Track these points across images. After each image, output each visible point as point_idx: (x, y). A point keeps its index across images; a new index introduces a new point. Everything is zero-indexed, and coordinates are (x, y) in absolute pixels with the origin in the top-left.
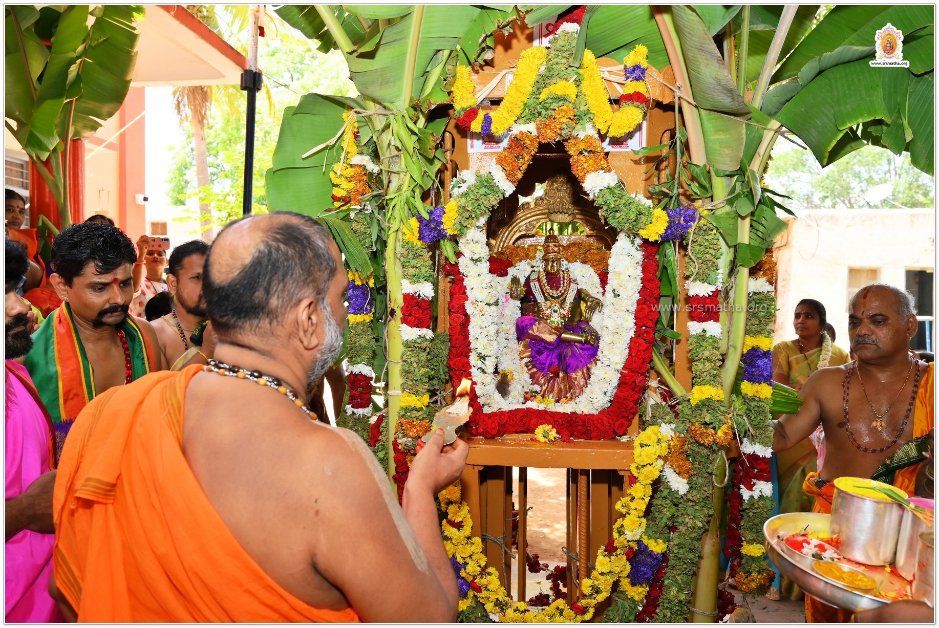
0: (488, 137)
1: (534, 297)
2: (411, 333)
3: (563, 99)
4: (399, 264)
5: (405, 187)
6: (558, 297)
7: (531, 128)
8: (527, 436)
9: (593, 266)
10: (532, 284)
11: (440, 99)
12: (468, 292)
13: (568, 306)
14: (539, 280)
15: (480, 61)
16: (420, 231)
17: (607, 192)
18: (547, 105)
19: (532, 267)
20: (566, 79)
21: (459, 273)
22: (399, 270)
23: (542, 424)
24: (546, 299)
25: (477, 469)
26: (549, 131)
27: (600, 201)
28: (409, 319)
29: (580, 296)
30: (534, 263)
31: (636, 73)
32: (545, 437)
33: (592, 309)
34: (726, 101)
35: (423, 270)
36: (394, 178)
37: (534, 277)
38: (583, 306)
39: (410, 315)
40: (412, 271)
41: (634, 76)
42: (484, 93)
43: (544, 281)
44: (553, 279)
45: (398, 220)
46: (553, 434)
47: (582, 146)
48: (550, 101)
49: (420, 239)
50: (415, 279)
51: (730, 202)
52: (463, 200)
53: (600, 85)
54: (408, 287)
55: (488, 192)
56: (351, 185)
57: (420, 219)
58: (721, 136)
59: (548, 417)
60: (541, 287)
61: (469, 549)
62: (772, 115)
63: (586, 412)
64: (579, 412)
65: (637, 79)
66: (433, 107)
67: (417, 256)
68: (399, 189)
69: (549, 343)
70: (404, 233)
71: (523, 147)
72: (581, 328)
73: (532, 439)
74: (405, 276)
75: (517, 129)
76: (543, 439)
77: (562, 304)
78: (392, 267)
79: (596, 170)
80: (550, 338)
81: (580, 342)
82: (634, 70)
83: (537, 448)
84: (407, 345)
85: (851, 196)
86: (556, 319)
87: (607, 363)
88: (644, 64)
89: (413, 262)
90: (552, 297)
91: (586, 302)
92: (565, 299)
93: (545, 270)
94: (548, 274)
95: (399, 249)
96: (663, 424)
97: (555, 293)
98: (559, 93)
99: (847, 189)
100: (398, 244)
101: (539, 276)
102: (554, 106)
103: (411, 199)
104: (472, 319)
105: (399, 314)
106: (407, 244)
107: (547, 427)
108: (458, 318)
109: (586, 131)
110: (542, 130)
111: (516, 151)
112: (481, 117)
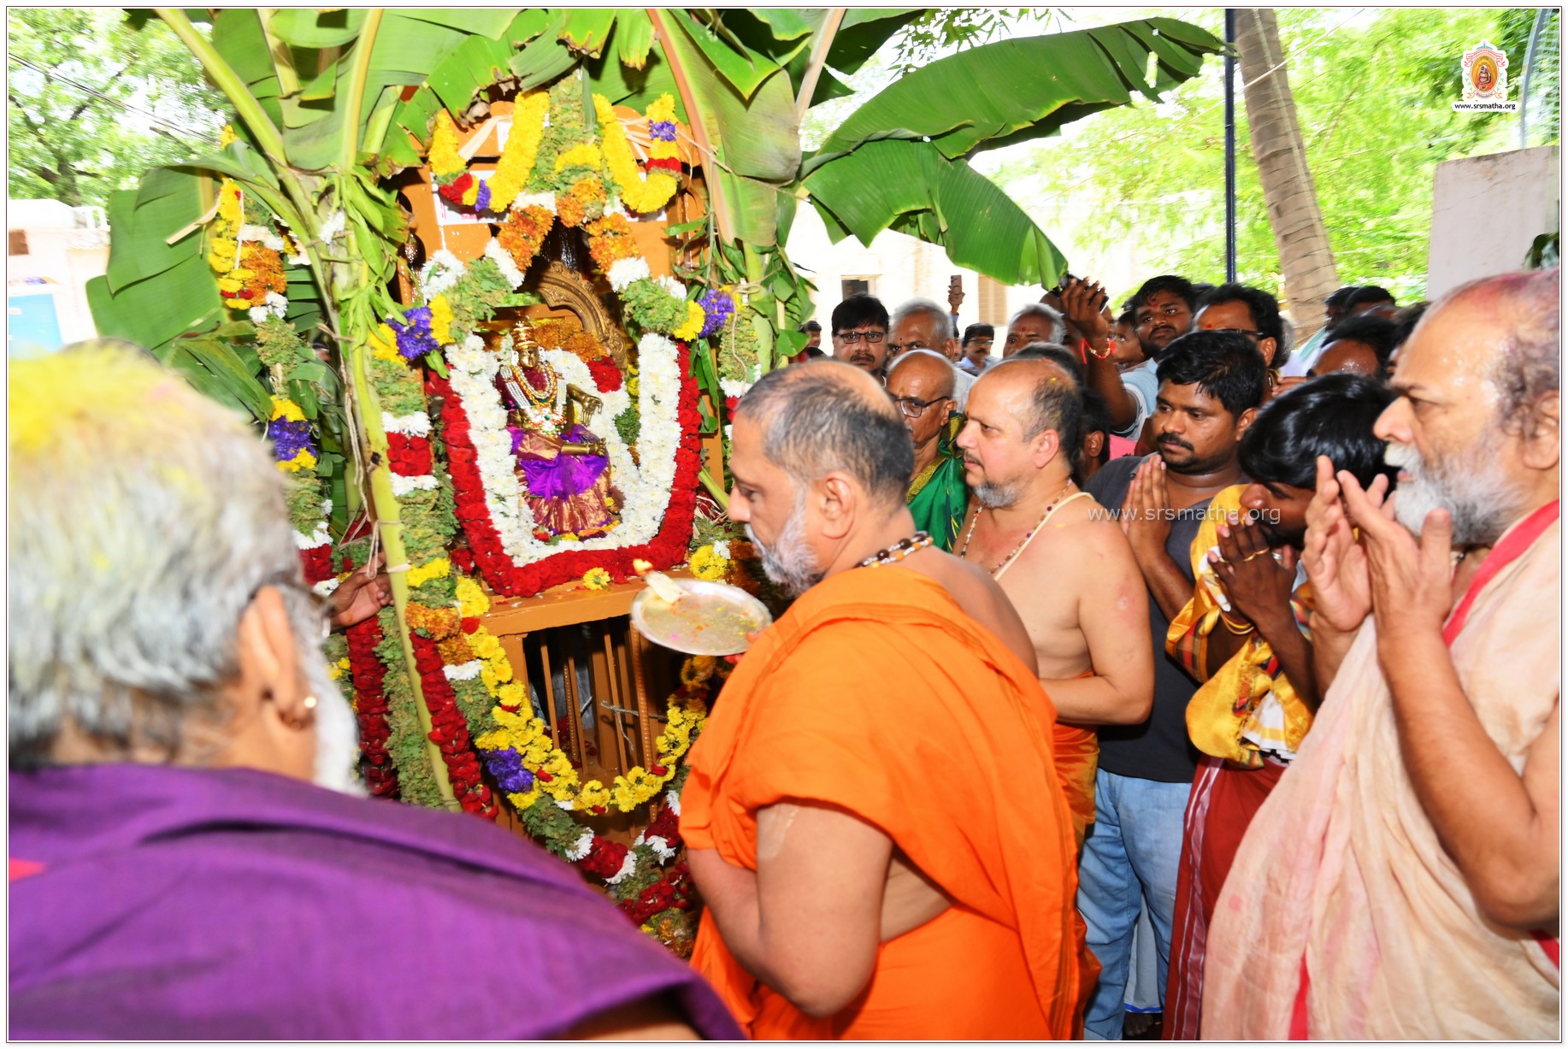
1: (514, 402)
2: (403, 485)
3: (582, 168)
4: (372, 390)
5: (363, 283)
6: (547, 399)
7: (546, 200)
8: (572, 585)
9: (579, 354)
10: (509, 385)
11: (404, 159)
12: (469, 416)
13: (560, 409)
14: (516, 379)
15: (470, 118)
16: (399, 343)
17: (638, 285)
18: (565, 179)
19: (499, 360)
20: (583, 142)
21: (451, 392)
22: (374, 399)
23: (592, 568)
24: (531, 403)
25: (519, 639)
26: (569, 213)
27: (630, 295)
28: (398, 465)
29: (573, 395)
30: (500, 354)
31: (664, 130)
32: (598, 583)
33: (589, 410)
35: (411, 396)
36: (340, 270)
37: (506, 375)
38: (577, 406)
39: (399, 460)
40: (393, 400)
41: (663, 134)
42: (470, 153)
43: (525, 380)
44: (535, 376)
45: (363, 327)
46: (606, 578)
47: (607, 225)
48: (567, 173)
49: (400, 353)
50: (400, 410)
51: (765, 283)
52: (457, 297)
53: (624, 148)
54: (393, 424)
55: (494, 286)
56: (250, 274)
57: (395, 325)
58: (756, 208)
59: (594, 558)
60: (521, 387)
61: (530, 734)
63: (635, 544)
64: (626, 546)
65: (670, 138)
66: (399, 171)
67: (399, 378)
68: (356, 285)
69: (548, 461)
70: (373, 348)
71: (534, 224)
72: (578, 435)
73: (578, 588)
74: (385, 408)
75: (523, 201)
76: (594, 587)
77: (554, 405)
78: (362, 395)
79: (626, 256)
80: (549, 455)
81: (583, 454)
82: (662, 127)
83: (591, 597)
84: (405, 501)
86: (549, 429)
87: (655, 483)
88: (674, 120)
89: (395, 387)
90: (540, 400)
91: (582, 402)
92: (555, 400)
93: (520, 364)
94: (525, 369)
95: (368, 370)
96: (717, 542)
97: (542, 395)
98: (579, 162)
100: (367, 363)
101: (514, 375)
102: (574, 179)
103: (376, 297)
104: (479, 451)
105: (385, 460)
106: (377, 363)
107: (597, 571)
108: (463, 453)
109: (613, 207)
110: (562, 205)
111: (525, 230)
112: (475, 187)
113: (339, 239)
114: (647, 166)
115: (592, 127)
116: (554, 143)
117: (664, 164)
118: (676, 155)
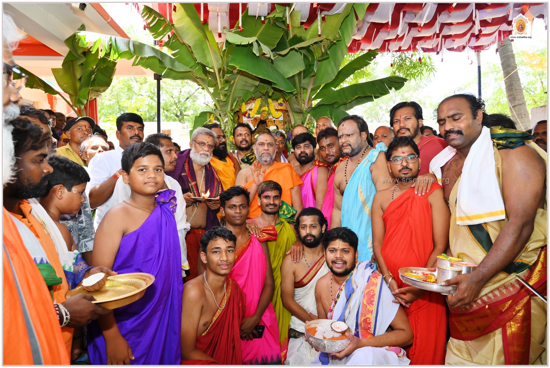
0: (249, 117)
3: (265, 111)
5: (230, 128)
7: (259, 116)
11: (237, 109)
15: (247, 103)
18: (262, 113)
20: (266, 107)
22: (230, 148)
31: (281, 104)
34: (299, 111)
42: (248, 108)
47: (269, 120)
53: (273, 107)
58: (298, 117)
62: (309, 113)
65: (281, 106)
66: (236, 111)
68: (228, 129)
71: (257, 120)
75: (256, 116)
79: (272, 125)
85: (379, 117)
88: (282, 103)
99: (377, 114)
109: (270, 117)
110: (261, 117)
111: (255, 121)
112: (248, 114)
113: (227, 122)
114: (277, 110)
115: (267, 104)
116: (260, 107)
117: (281, 110)
118: (282, 109)
